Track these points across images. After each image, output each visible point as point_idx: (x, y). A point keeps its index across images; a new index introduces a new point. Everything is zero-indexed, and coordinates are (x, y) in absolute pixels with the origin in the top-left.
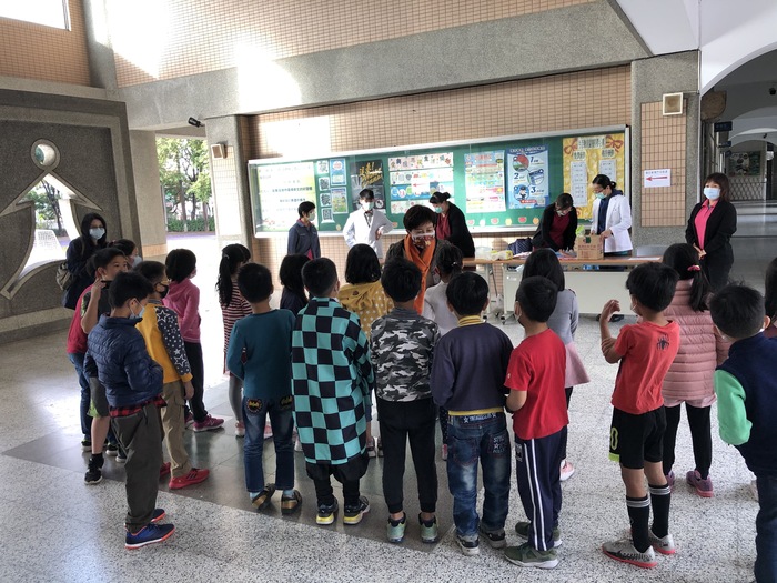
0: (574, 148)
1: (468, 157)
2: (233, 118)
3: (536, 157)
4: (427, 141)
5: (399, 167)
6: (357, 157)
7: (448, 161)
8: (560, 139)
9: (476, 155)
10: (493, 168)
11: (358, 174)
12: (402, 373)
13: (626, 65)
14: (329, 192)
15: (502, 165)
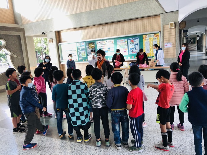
0: (146, 38)
1: (118, 41)
2: (54, 32)
3: (136, 40)
4: (107, 37)
5: (99, 44)
6: (88, 41)
7: (112, 42)
8: (142, 35)
9: (120, 40)
10: (124, 43)
11: (88, 46)
12: (99, 100)
13: (159, 15)
14: (81, 51)
15: (127, 43)
